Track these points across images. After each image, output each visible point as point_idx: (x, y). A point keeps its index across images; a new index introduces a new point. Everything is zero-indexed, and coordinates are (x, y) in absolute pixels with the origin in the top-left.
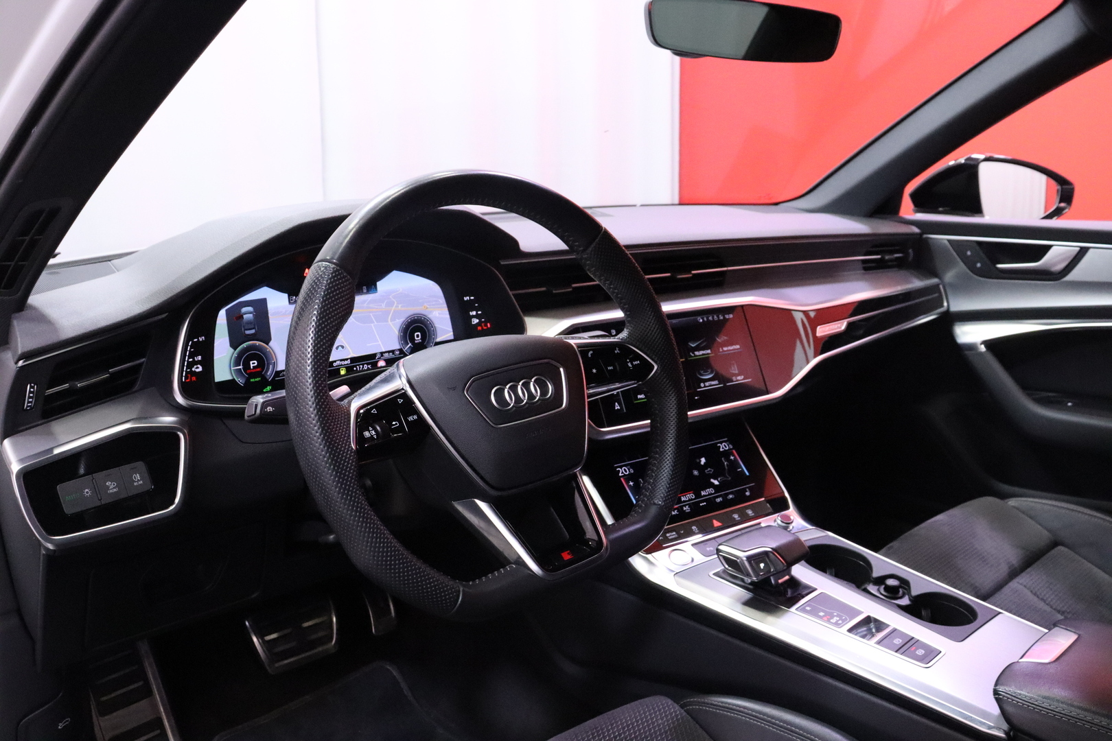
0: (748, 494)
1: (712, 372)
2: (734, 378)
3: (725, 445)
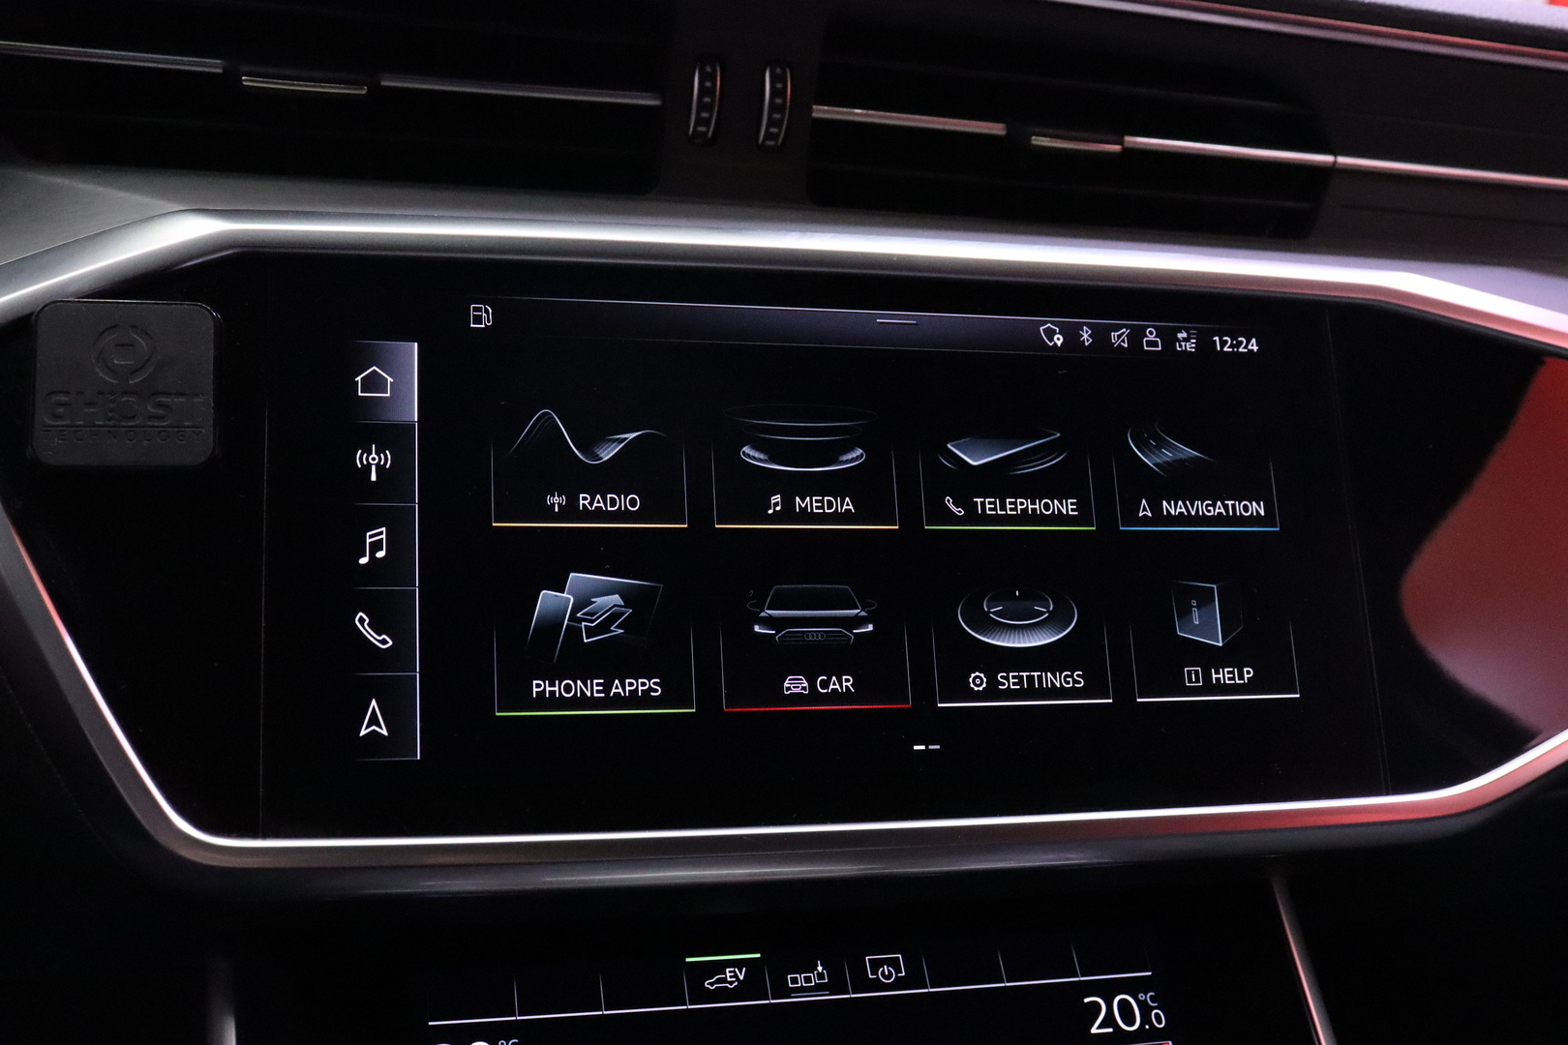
1: (1054, 621)
2: (1192, 675)
3: (1124, 1006)
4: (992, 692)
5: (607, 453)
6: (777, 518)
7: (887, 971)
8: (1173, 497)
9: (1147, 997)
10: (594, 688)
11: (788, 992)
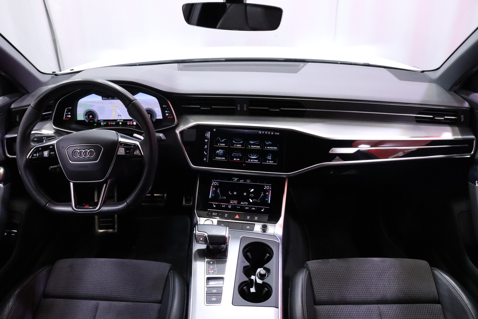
0: (262, 210)
1: (256, 156)
2: (267, 161)
3: (268, 187)
4: (250, 161)
5: (223, 141)
6: (235, 146)
7: (248, 181)
8: (268, 147)
9: (270, 187)
10: (220, 158)
11: (240, 182)
